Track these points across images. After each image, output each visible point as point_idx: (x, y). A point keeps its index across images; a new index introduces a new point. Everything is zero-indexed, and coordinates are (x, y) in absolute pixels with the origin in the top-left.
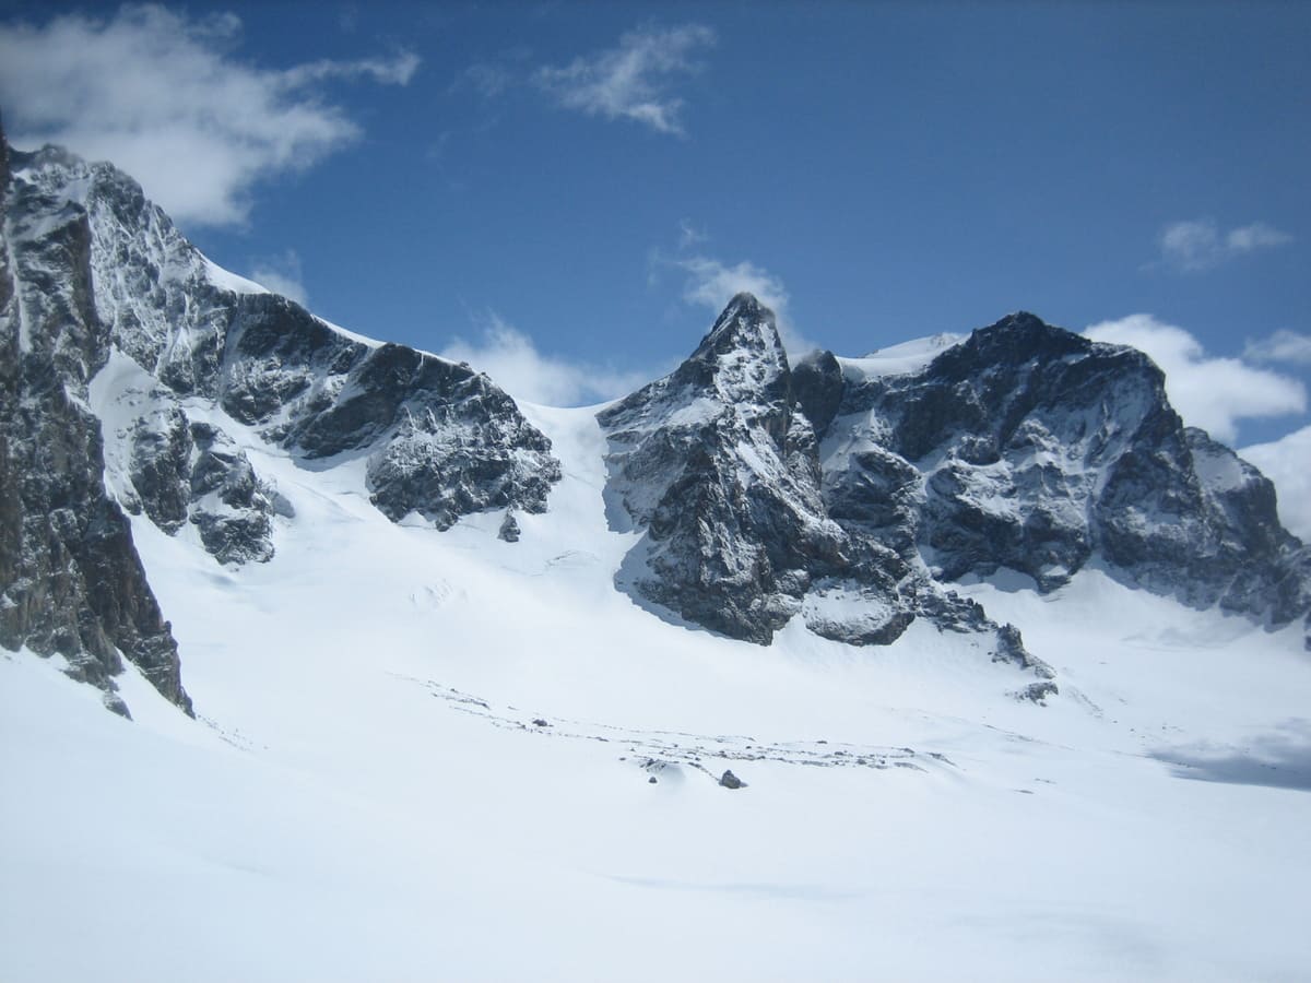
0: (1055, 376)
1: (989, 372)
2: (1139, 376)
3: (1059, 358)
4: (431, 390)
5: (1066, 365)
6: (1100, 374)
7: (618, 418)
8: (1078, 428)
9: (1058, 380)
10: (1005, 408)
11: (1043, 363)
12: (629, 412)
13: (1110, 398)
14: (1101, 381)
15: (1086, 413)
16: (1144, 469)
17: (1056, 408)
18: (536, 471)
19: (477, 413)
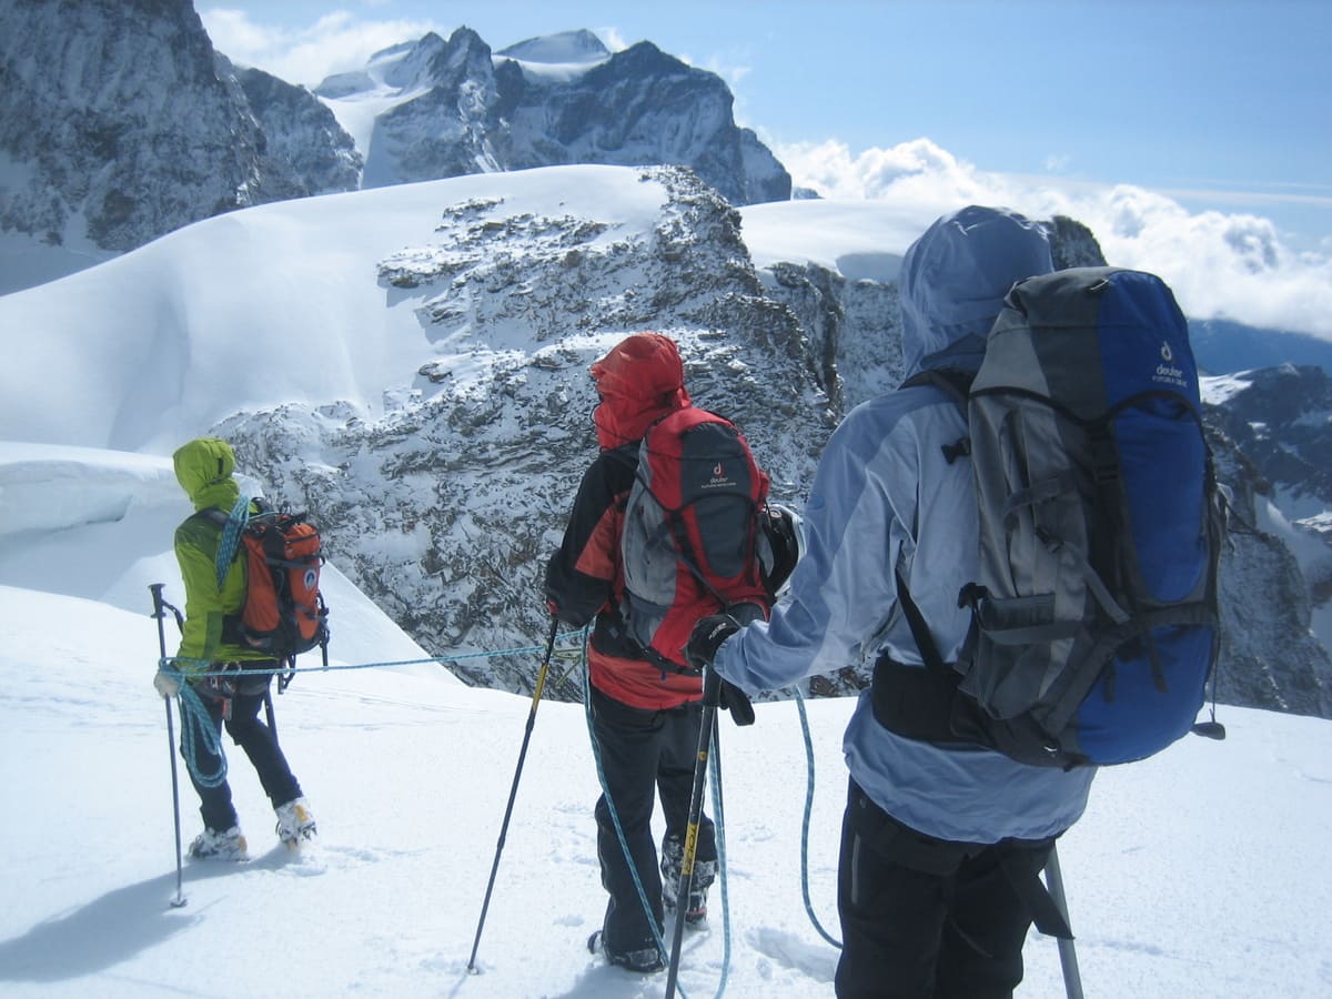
0: (663, 89)
1: (621, 84)
2: (717, 97)
3: (667, 76)
4: (282, 103)
5: (671, 83)
6: (692, 91)
7: (392, 121)
8: (675, 128)
9: (665, 93)
10: (629, 111)
11: (657, 79)
12: (399, 118)
13: (697, 109)
14: (693, 96)
15: (681, 118)
16: (712, 165)
17: (663, 112)
18: (352, 164)
19: (312, 120)
